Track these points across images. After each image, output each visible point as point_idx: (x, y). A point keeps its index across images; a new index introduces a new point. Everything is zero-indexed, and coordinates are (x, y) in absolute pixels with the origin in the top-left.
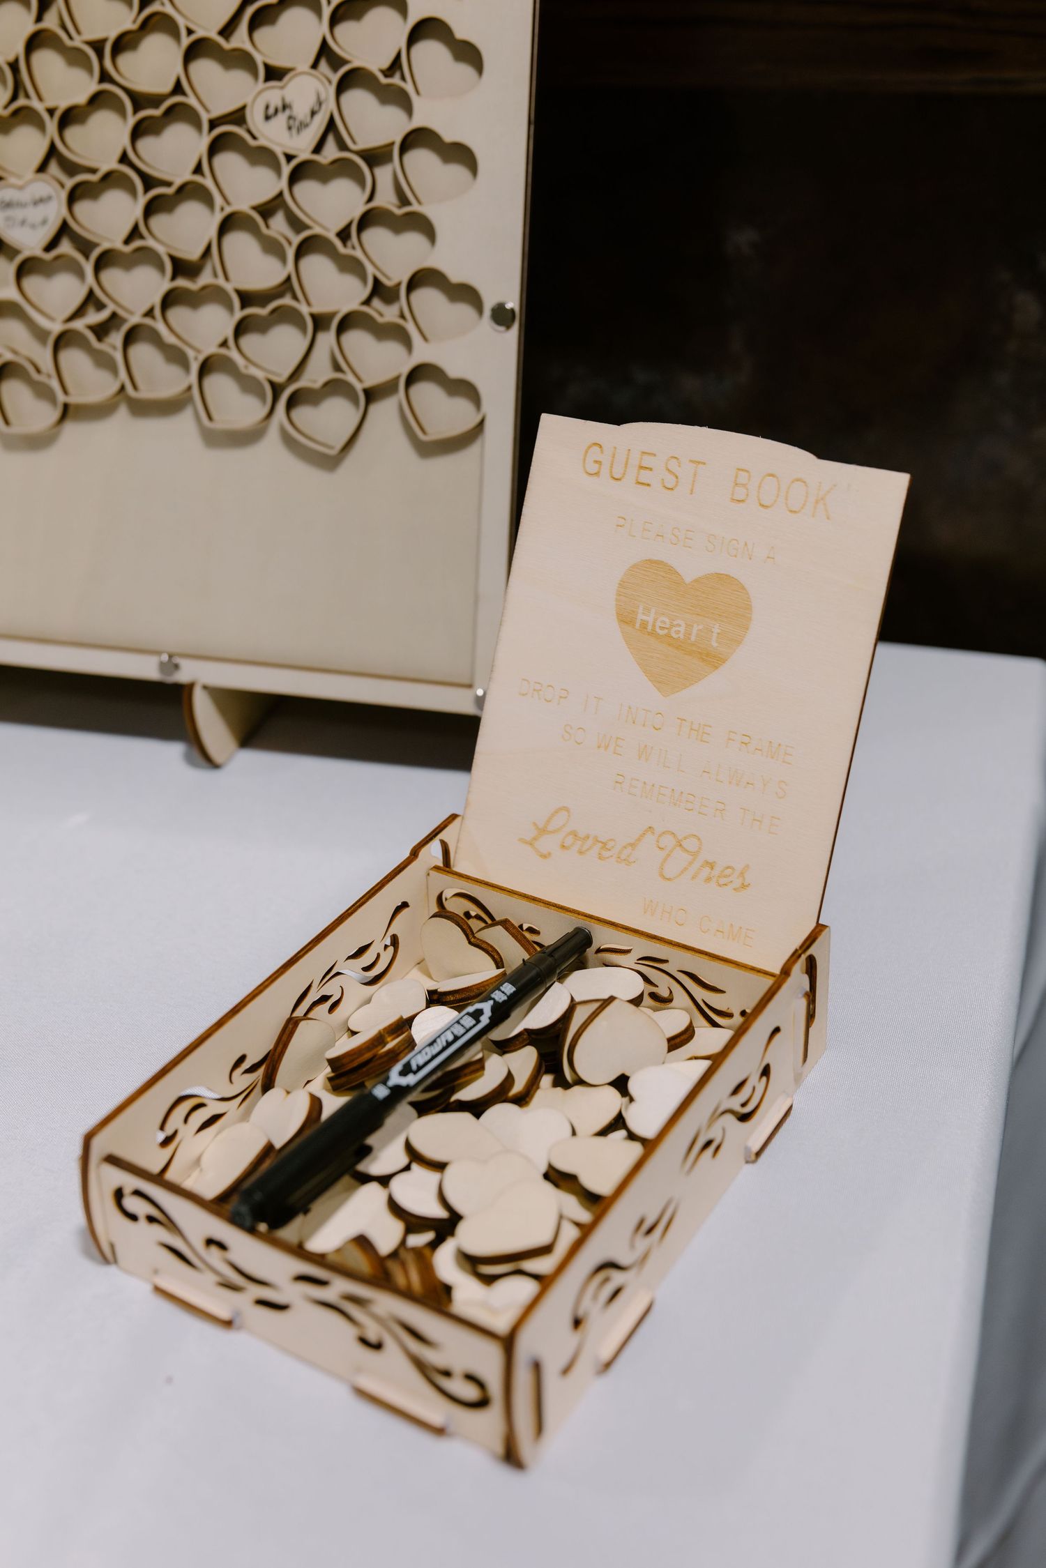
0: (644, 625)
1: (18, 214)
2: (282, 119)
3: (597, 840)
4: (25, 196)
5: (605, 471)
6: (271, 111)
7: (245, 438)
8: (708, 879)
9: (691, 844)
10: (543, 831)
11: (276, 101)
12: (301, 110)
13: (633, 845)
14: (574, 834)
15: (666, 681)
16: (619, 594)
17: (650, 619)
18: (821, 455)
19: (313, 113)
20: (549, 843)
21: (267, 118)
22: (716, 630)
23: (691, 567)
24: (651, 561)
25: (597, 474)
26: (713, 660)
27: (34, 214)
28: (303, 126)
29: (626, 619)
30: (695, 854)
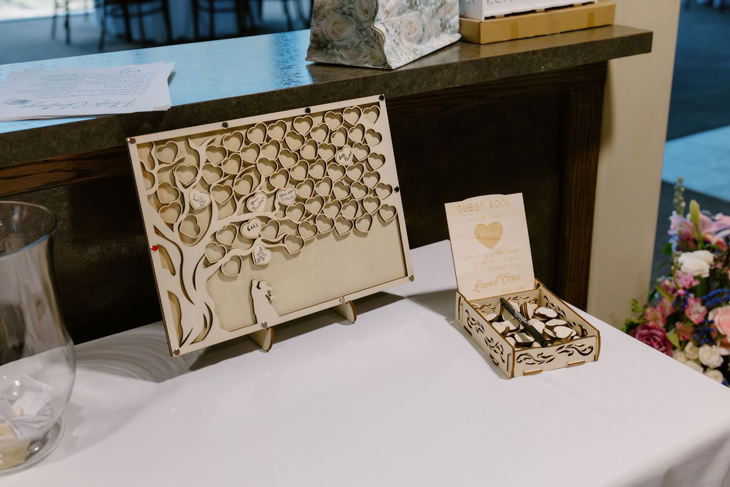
0: (482, 237)
1: (285, 197)
2: (343, 158)
3: (488, 283)
4: (286, 192)
5: (463, 211)
6: (341, 157)
7: (346, 236)
8: (513, 280)
9: (507, 275)
10: (477, 287)
11: (341, 155)
12: (347, 155)
13: (496, 280)
14: (484, 284)
15: (490, 247)
16: (475, 233)
17: (483, 236)
18: (505, 193)
19: (350, 155)
20: (479, 288)
21: (340, 159)
22: (497, 233)
23: (487, 223)
24: (479, 225)
25: (462, 212)
26: (498, 239)
27: (289, 196)
28: (348, 159)
29: (478, 238)
30: (508, 277)
